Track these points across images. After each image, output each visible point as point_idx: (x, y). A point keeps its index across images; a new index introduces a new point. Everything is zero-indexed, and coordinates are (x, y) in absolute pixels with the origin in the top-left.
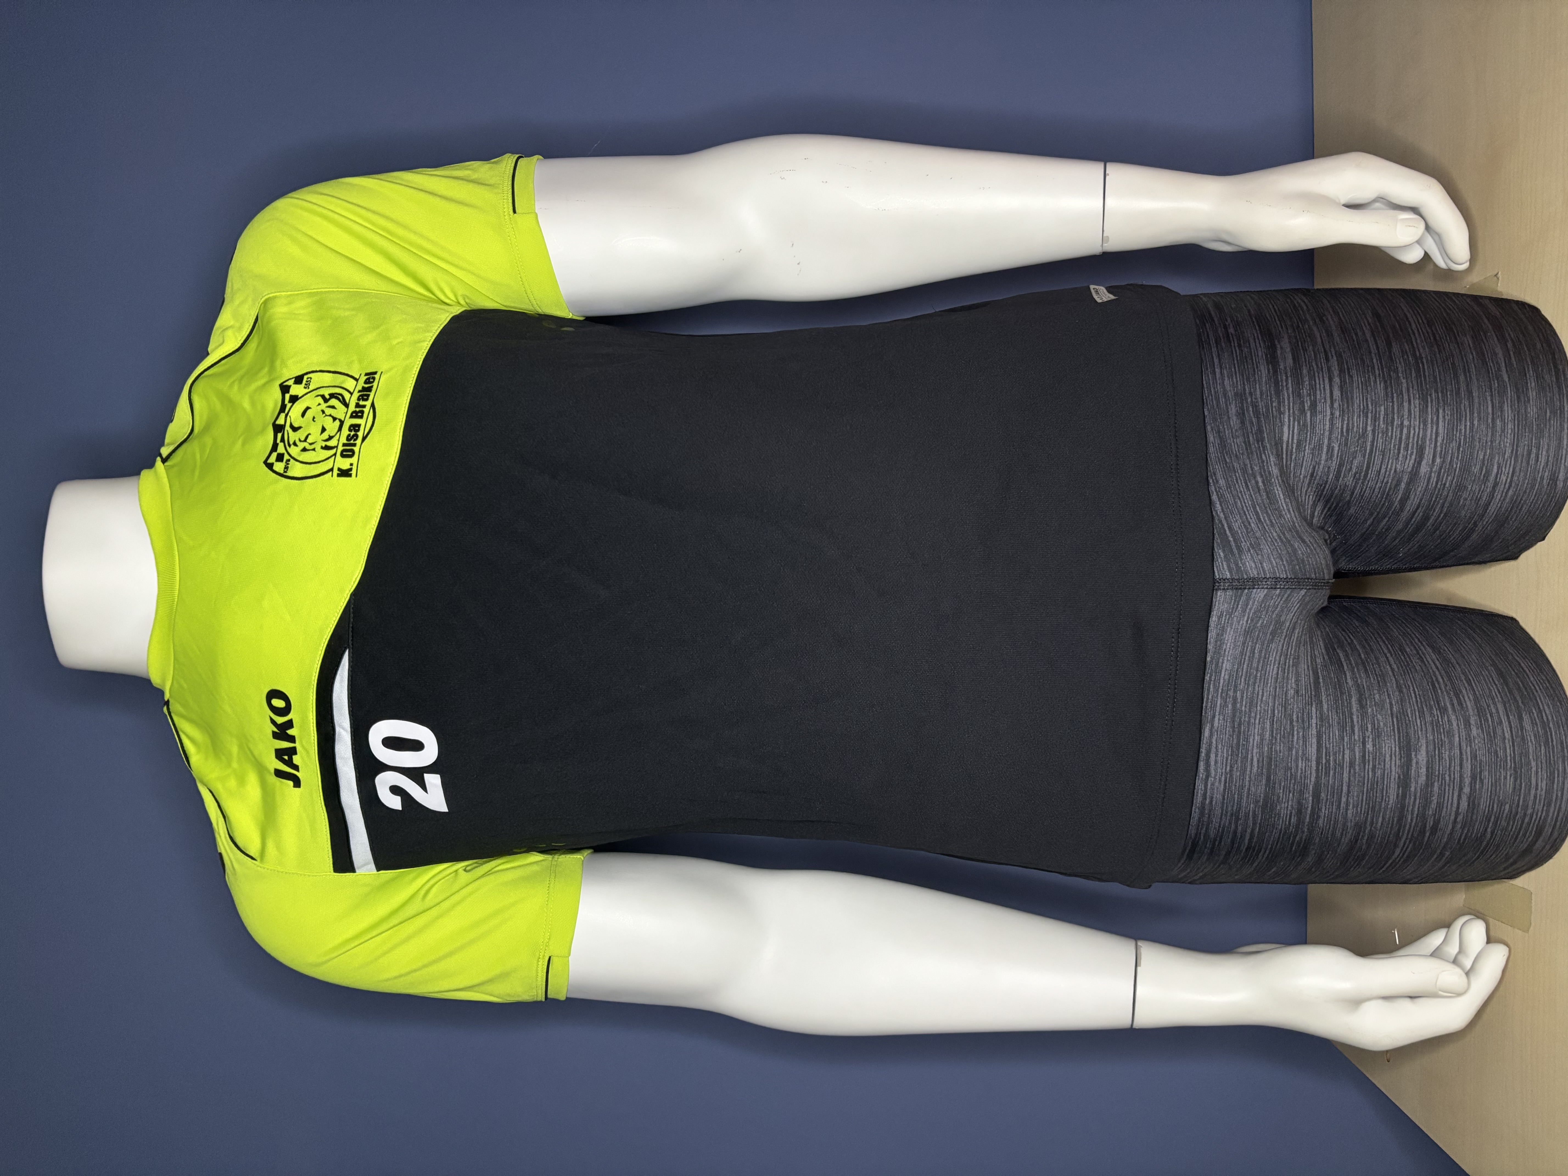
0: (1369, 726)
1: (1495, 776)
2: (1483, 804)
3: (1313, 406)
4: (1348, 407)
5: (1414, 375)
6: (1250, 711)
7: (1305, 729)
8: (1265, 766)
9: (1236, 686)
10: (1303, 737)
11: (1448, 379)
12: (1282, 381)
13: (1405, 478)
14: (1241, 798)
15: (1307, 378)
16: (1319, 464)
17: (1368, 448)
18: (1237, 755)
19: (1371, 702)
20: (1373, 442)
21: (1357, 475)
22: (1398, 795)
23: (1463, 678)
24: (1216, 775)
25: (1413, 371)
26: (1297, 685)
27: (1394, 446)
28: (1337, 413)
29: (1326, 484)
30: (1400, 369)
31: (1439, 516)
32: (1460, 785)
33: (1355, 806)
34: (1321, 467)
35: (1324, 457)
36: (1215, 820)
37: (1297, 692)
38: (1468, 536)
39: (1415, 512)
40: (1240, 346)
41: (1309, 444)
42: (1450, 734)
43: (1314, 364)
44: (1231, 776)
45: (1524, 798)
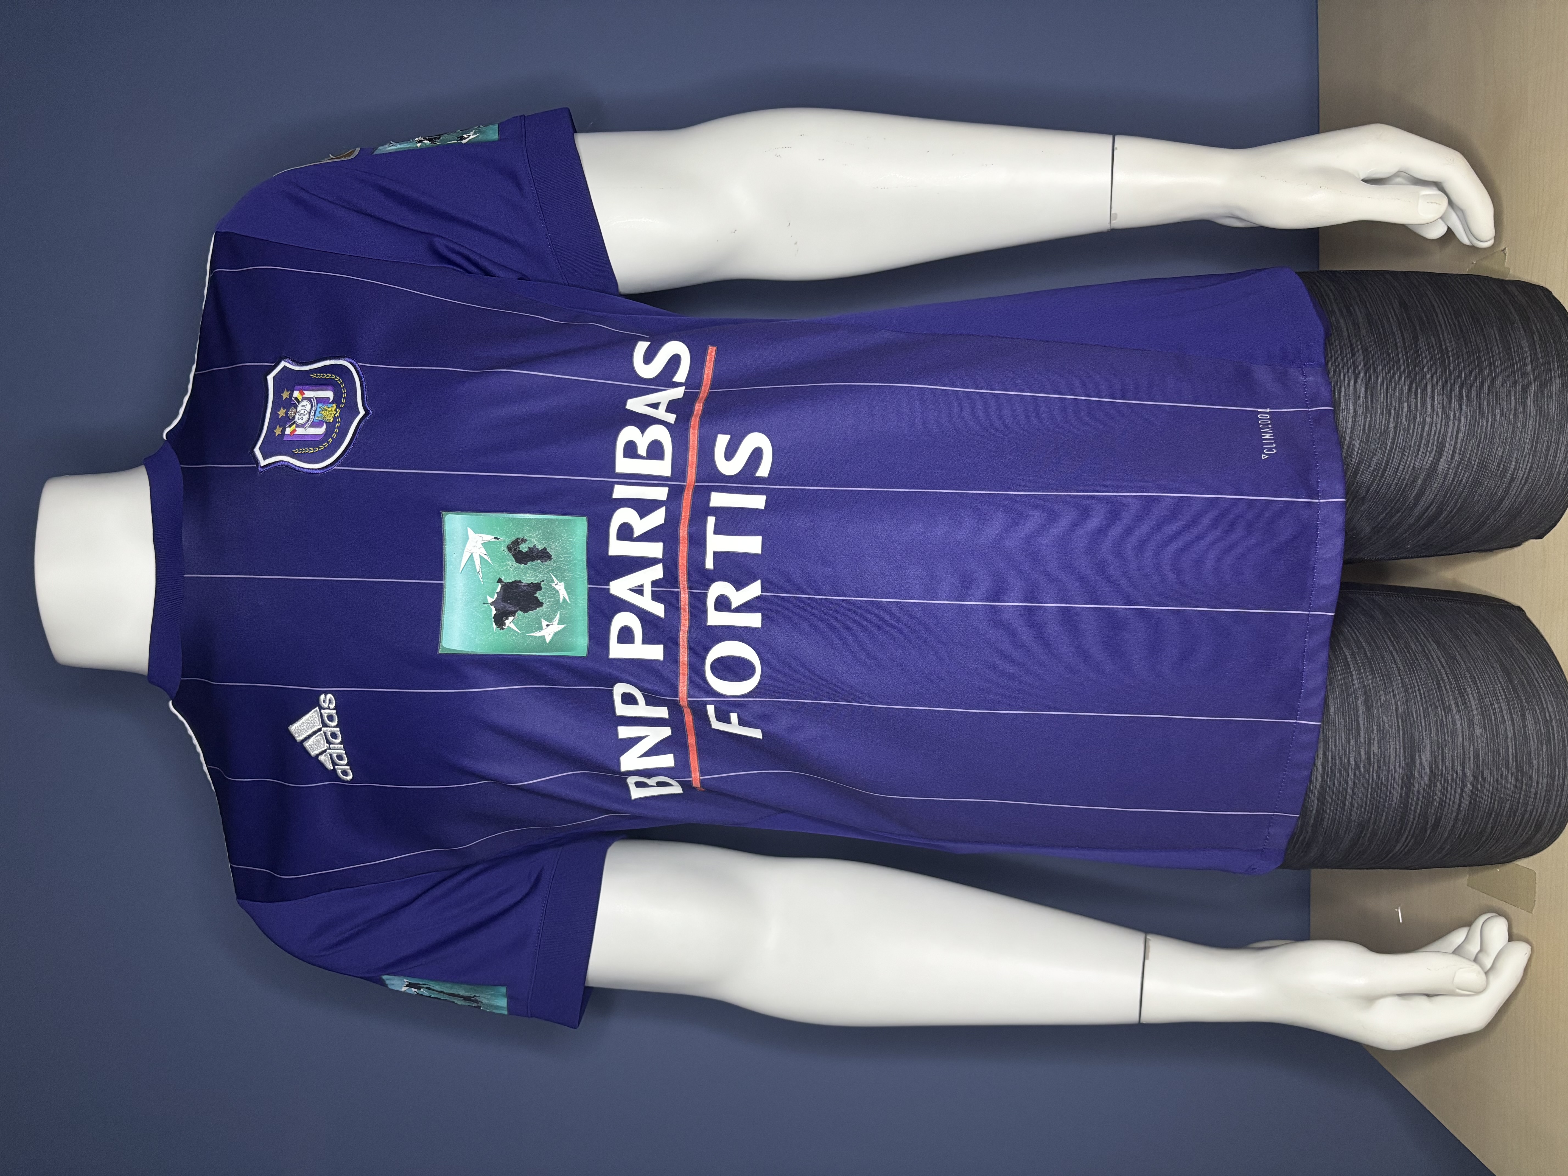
0: (1375, 728)
1: (1497, 774)
4: (1371, 404)
5: (1439, 369)
11: (1473, 372)
13: (1423, 475)
17: (1389, 445)
19: (1377, 704)
20: (1393, 439)
23: (1467, 675)
27: (1415, 443)
30: (1425, 364)
32: (1463, 783)
33: (1360, 807)
39: (1429, 506)
42: (1453, 733)
45: (1525, 795)
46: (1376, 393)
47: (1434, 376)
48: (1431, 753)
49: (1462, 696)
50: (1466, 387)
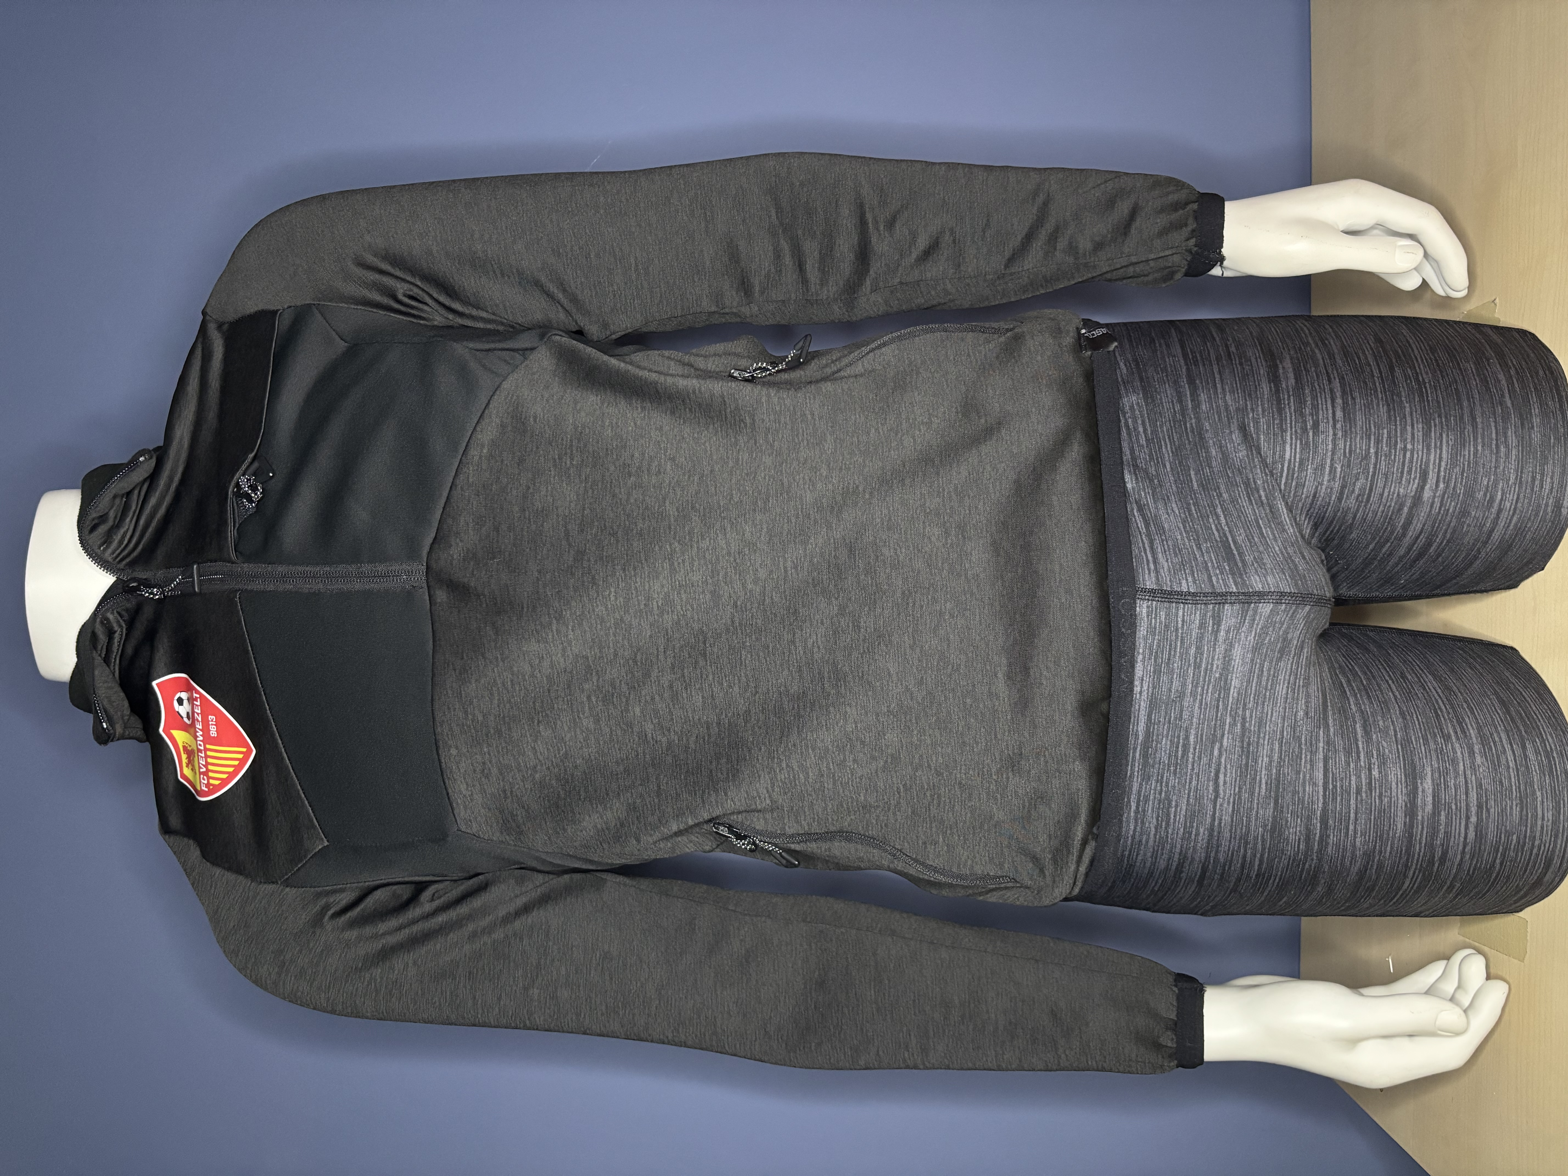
0: (1375, 752)
1: (1501, 805)
2: (1491, 835)
3: (1316, 426)
4: (1351, 428)
5: (1417, 399)
6: (1259, 731)
7: (1313, 753)
8: (1273, 788)
9: (1245, 705)
10: (1311, 761)
11: (1452, 404)
12: (1284, 399)
13: (1408, 503)
14: (1250, 821)
15: (1309, 399)
16: (1322, 484)
17: (1371, 470)
18: (1246, 776)
19: (1375, 729)
20: (1375, 465)
21: (1360, 498)
22: (1405, 823)
23: (1465, 706)
24: (1225, 796)
25: (1416, 396)
26: (1307, 706)
27: (1397, 469)
28: (1340, 434)
29: (1328, 506)
30: (1403, 394)
31: (1442, 543)
32: (1467, 814)
33: (1363, 834)
34: (1324, 487)
35: (1326, 478)
36: (1224, 843)
37: (1307, 714)
38: (1471, 563)
39: (1417, 538)
40: (1241, 364)
41: (1312, 464)
42: (1454, 761)
43: (1316, 385)
44: (1240, 798)
45: (1531, 828)
46: (1355, 419)
47: (1413, 405)
48: (1433, 780)
49: (1460, 724)
50: (1446, 417)
